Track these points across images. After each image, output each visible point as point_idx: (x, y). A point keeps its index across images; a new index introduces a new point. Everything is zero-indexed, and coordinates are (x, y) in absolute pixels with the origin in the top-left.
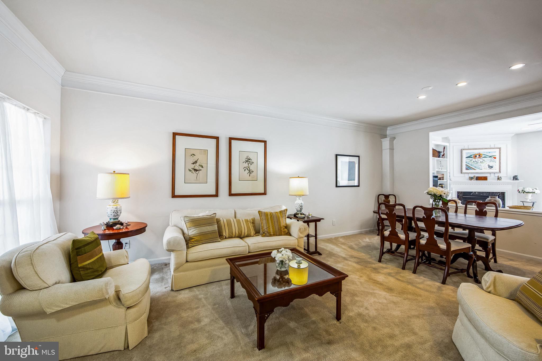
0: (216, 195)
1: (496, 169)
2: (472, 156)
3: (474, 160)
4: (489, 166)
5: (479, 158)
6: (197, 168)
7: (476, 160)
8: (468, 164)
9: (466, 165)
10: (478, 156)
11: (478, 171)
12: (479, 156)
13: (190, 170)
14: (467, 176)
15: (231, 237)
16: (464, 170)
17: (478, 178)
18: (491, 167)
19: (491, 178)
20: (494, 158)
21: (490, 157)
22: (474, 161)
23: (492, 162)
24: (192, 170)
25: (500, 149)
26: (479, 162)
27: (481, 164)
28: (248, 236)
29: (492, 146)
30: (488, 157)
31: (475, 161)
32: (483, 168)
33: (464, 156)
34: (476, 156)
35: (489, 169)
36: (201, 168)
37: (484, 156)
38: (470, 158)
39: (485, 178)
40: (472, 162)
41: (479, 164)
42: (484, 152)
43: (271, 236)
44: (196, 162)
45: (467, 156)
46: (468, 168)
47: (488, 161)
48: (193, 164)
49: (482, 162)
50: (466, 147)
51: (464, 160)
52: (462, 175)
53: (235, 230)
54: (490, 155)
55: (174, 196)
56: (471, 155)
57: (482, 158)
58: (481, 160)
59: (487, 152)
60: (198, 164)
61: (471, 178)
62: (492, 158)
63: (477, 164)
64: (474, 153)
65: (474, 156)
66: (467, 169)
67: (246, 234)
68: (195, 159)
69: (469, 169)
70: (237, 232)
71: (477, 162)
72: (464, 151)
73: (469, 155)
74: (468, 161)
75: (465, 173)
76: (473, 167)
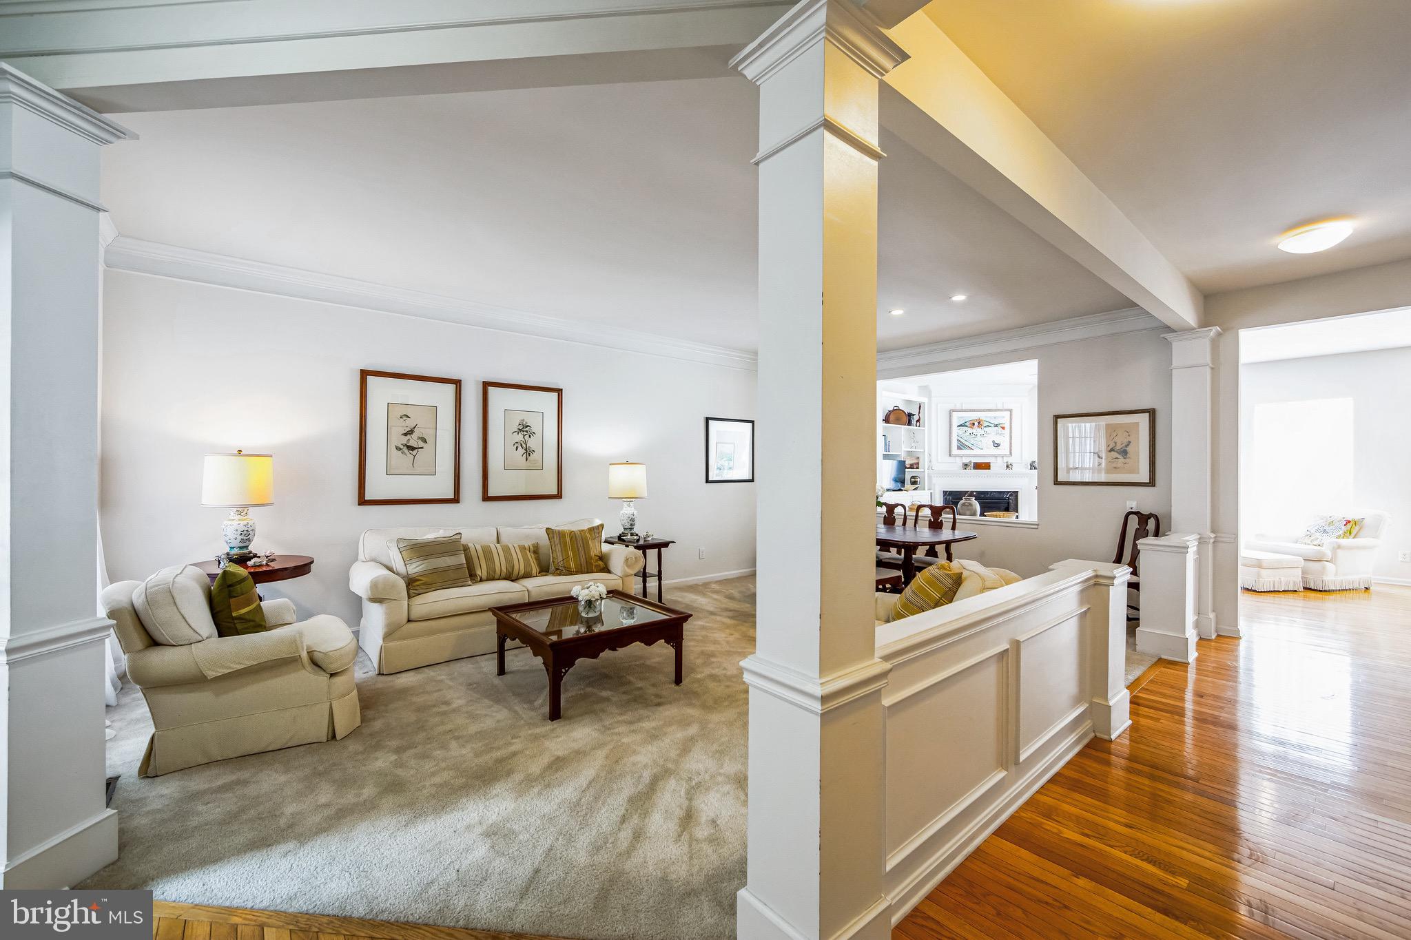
0: (456, 500)
1: (1005, 449)
2: (968, 424)
3: (970, 431)
4: (993, 442)
5: (979, 427)
6: (413, 443)
7: (974, 431)
8: (960, 439)
9: (958, 440)
10: (976, 424)
11: (976, 451)
12: (979, 423)
13: (398, 449)
14: (959, 462)
15: (491, 578)
16: (955, 451)
17: (978, 466)
18: (997, 445)
19: (998, 465)
20: (1001, 429)
21: (996, 426)
23: (998, 435)
24: (402, 447)
25: (1011, 411)
26: (979, 434)
27: (981, 439)
28: (527, 575)
29: (1000, 407)
30: (992, 425)
31: (971, 433)
32: (984, 446)
33: (955, 423)
34: (974, 424)
35: (993, 449)
36: (421, 444)
37: (986, 424)
38: (964, 428)
39: (987, 466)
40: (967, 434)
41: (979, 438)
42: (987, 417)
43: (572, 574)
44: (411, 432)
45: (960, 423)
46: (961, 446)
47: (992, 434)
48: (406, 434)
49: (983, 434)
50: (958, 407)
51: (955, 429)
52: (952, 459)
53: (500, 565)
54: (996, 422)
55: (363, 501)
56: (966, 422)
57: (982, 428)
59: (991, 417)
60: (415, 436)
61: (966, 466)
62: (999, 429)
63: (975, 439)
64: (970, 417)
65: (971, 424)
66: (959, 448)
67: (522, 571)
68: (409, 424)
69: (963, 448)
70: (504, 569)
71: (976, 436)
72: (955, 414)
73: (963, 422)
74: (960, 432)
75: (956, 456)
76: (968, 444)
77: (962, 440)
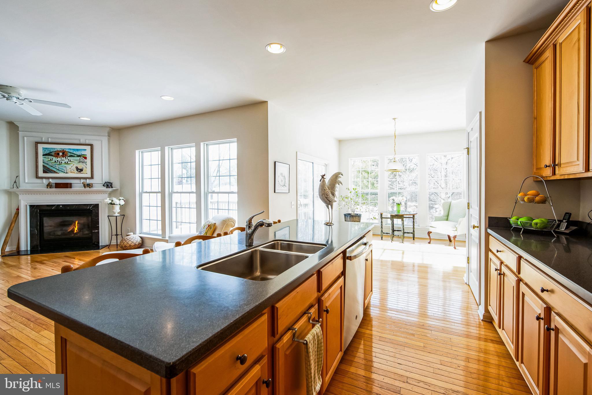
1: (87, 173)
2: (53, 154)
3: (55, 159)
4: (77, 169)
5: (63, 156)
7: (59, 159)
8: (46, 165)
9: (43, 166)
10: (61, 154)
11: (61, 175)
12: (63, 153)
16: (41, 174)
17: (58, 186)
18: (80, 170)
19: (77, 185)
20: (83, 158)
21: (79, 156)
22: (55, 161)
23: (81, 163)
25: (91, 145)
26: (63, 162)
27: (66, 165)
29: (82, 142)
30: (76, 156)
31: (57, 161)
32: (69, 171)
33: (41, 152)
34: (58, 154)
35: (77, 173)
37: (69, 154)
38: (49, 157)
39: (68, 186)
40: (52, 161)
41: (63, 165)
42: (70, 149)
45: (45, 153)
46: (46, 170)
47: (75, 163)
49: (67, 162)
51: (41, 158)
52: (39, 181)
54: (78, 153)
56: (51, 152)
57: (67, 158)
58: (66, 161)
59: (74, 150)
61: (49, 186)
63: (60, 165)
64: (54, 149)
65: (55, 154)
66: (44, 172)
69: (49, 172)
71: (60, 163)
72: (40, 147)
73: (48, 152)
74: (46, 160)
75: (42, 178)
76: (52, 169)
77: (48, 166)
